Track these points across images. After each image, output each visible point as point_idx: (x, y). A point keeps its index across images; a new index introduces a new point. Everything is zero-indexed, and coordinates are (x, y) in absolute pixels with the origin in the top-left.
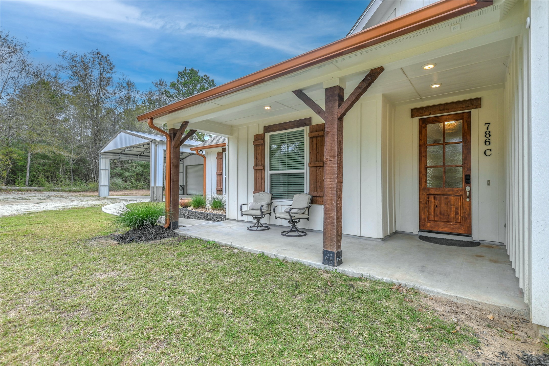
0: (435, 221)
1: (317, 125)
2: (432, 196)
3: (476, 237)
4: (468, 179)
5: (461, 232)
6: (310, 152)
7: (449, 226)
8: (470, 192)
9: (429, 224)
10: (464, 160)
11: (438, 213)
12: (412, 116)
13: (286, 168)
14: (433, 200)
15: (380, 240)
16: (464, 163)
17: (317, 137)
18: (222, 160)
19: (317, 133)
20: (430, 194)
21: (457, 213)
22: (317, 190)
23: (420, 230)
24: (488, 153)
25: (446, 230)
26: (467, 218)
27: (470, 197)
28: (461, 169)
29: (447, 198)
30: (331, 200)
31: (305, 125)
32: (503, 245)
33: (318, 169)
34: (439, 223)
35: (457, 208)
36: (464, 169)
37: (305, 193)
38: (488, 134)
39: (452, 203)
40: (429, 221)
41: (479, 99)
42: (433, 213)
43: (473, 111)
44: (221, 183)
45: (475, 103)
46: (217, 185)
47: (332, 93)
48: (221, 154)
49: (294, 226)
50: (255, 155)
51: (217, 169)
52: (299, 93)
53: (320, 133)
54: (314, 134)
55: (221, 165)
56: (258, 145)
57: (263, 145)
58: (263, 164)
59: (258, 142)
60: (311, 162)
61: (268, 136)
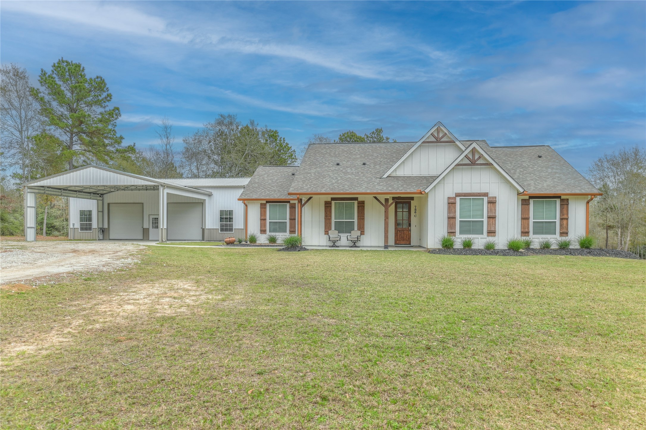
0: (400, 240)
1: (361, 201)
2: (399, 231)
3: (412, 245)
4: (410, 225)
5: (407, 243)
8: (411, 229)
9: (398, 242)
10: (409, 218)
11: (401, 238)
13: (344, 219)
14: (399, 233)
18: (265, 209)
21: (406, 237)
22: (361, 229)
23: (395, 244)
24: (416, 216)
25: (403, 243)
26: (410, 238)
27: (410, 231)
28: (408, 221)
29: (403, 232)
31: (355, 200)
32: (422, 246)
33: (361, 220)
37: (355, 230)
38: (415, 210)
39: (405, 234)
40: (398, 240)
42: (399, 238)
43: (412, 201)
44: (265, 225)
45: (412, 198)
46: (261, 227)
47: (387, 200)
48: (265, 205)
49: (354, 244)
50: (325, 211)
51: (261, 215)
52: (375, 198)
53: (363, 205)
54: (360, 205)
55: (265, 212)
56: (328, 207)
57: (331, 207)
58: (331, 216)
59: (328, 205)
60: (358, 217)
61: (333, 202)
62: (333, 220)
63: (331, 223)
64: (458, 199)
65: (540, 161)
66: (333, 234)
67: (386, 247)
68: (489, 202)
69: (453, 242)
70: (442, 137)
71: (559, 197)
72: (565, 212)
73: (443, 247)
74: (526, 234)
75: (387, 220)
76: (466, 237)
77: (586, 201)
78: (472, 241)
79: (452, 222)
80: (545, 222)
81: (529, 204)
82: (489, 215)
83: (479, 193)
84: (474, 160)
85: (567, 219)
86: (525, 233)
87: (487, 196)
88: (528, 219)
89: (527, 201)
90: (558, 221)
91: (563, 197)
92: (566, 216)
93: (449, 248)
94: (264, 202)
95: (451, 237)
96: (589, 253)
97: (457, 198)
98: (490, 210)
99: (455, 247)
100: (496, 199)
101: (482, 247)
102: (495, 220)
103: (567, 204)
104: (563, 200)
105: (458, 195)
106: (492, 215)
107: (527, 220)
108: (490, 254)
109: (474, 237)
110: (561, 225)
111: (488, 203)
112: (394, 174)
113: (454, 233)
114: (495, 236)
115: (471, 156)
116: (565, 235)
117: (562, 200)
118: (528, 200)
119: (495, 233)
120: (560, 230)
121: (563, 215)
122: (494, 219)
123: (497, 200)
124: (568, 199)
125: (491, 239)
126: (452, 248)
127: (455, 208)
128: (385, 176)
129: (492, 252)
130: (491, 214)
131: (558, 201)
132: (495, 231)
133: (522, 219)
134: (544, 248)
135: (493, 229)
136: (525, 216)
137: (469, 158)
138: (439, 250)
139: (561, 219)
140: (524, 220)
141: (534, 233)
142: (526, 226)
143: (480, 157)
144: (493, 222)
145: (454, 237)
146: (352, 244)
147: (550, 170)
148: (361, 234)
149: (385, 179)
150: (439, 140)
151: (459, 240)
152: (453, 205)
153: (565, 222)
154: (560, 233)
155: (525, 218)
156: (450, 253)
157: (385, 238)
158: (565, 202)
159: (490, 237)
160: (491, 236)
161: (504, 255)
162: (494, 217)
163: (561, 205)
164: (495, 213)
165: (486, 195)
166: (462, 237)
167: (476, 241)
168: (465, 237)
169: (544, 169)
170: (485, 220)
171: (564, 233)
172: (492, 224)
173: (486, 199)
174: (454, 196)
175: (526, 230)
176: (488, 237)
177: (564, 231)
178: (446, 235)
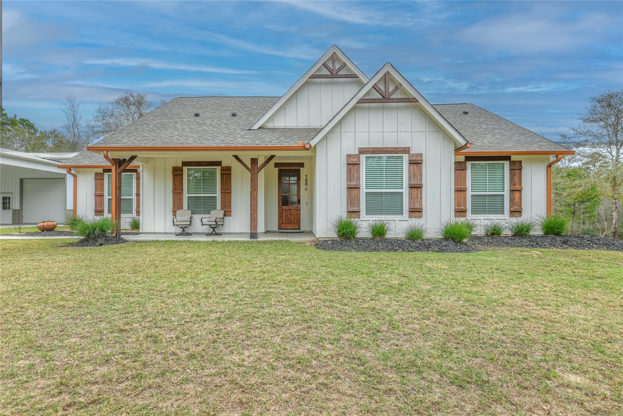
0: (285, 223)
1: (226, 167)
2: (284, 211)
3: (302, 230)
4: (299, 201)
5: (296, 228)
6: (221, 183)
7: (291, 225)
8: (300, 208)
9: (283, 226)
10: (297, 192)
11: (287, 219)
12: (275, 167)
13: (202, 193)
14: (285, 213)
15: (263, 233)
16: (297, 194)
17: (226, 174)
18: (102, 180)
19: (226, 172)
20: (283, 209)
21: (295, 219)
22: (226, 207)
23: (279, 229)
24: (306, 189)
25: (290, 227)
26: (299, 221)
27: (300, 210)
28: (296, 196)
29: (291, 211)
30: (254, 209)
31: (218, 165)
32: (312, 231)
33: (227, 194)
34: (287, 224)
35: (295, 216)
36: (297, 197)
37: (217, 209)
38: (306, 180)
39: (293, 214)
40: (283, 224)
41: (303, 163)
42: (284, 220)
43: (301, 169)
44: (102, 204)
45: (302, 165)
46: (96, 206)
47: (254, 161)
48: (102, 175)
49: (214, 230)
50: (174, 182)
51: (96, 190)
52: (236, 157)
53: (229, 172)
54: (224, 172)
55: (102, 185)
56: (177, 175)
57: (182, 175)
58: (182, 189)
59: (177, 172)
60: (222, 190)
61: (185, 169)
62: (186, 195)
63: (181, 200)
64: (363, 157)
65: (467, 117)
66: (184, 215)
67: (253, 235)
68: (412, 163)
69: (356, 228)
70: (339, 70)
71: (507, 158)
72: (517, 180)
73: (339, 236)
74: (462, 214)
75: (254, 193)
76: (377, 219)
77: (546, 164)
78: (387, 226)
79: (353, 194)
80: (489, 195)
81: (465, 169)
82: (412, 183)
83: (395, 148)
84: (387, 93)
85: (520, 191)
86: (460, 212)
87: (408, 152)
88: (464, 190)
89: (462, 164)
90: (507, 194)
91: (514, 158)
92: (518, 186)
93: (349, 239)
94: (101, 170)
95: (352, 220)
96: (565, 242)
97: (361, 155)
98: (412, 176)
99: (358, 236)
100: (422, 157)
101: (402, 236)
102: (421, 192)
103: (520, 168)
104: (514, 162)
105: (362, 151)
106: (416, 183)
107: (462, 192)
108: (418, 249)
109: (389, 219)
110: (512, 200)
111: (410, 163)
112: (270, 125)
113: (355, 213)
114: (420, 217)
115: (382, 87)
116: (517, 214)
117: (512, 163)
118: (465, 163)
119: (421, 212)
120: (510, 207)
121: (514, 185)
122: (419, 190)
123: (424, 158)
124: (521, 162)
125: (415, 222)
126: (354, 237)
127: (358, 171)
128: (256, 127)
129: (420, 244)
130: (414, 182)
131: (507, 164)
132: (422, 209)
133: (455, 191)
134: (493, 234)
135: (417, 206)
136: (459, 187)
137: (379, 88)
138: (333, 241)
139: (512, 191)
140: (459, 193)
141: (473, 213)
142: (462, 201)
143: (397, 88)
144: (417, 194)
145: (357, 219)
146: (211, 230)
147: (484, 126)
148: (225, 215)
149: (256, 131)
150: (334, 73)
151: (365, 224)
152: (356, 167)
153: (517, 195)
154: (511, 211)
155: (460, 190)
156: (351, 248)
157: (251, 221)
158: (517, 166)
159: (413, 219)
160: (416, 217)
161: (441, 250)
162: (419, 187)
163: (511, 169)
164: (421, 179)
165: (406, 150)
166: (369, 219)
167: (392, 226)
168: (374, 219)
169: (476, 125)
170: (405, 191)
171: (516, 212)
172: (416, 197)
173: (406, 158)
174: (357, 153)
175: (462, 208)
176: (410, 220)
177: (516, 208)
178: (344, 215)
